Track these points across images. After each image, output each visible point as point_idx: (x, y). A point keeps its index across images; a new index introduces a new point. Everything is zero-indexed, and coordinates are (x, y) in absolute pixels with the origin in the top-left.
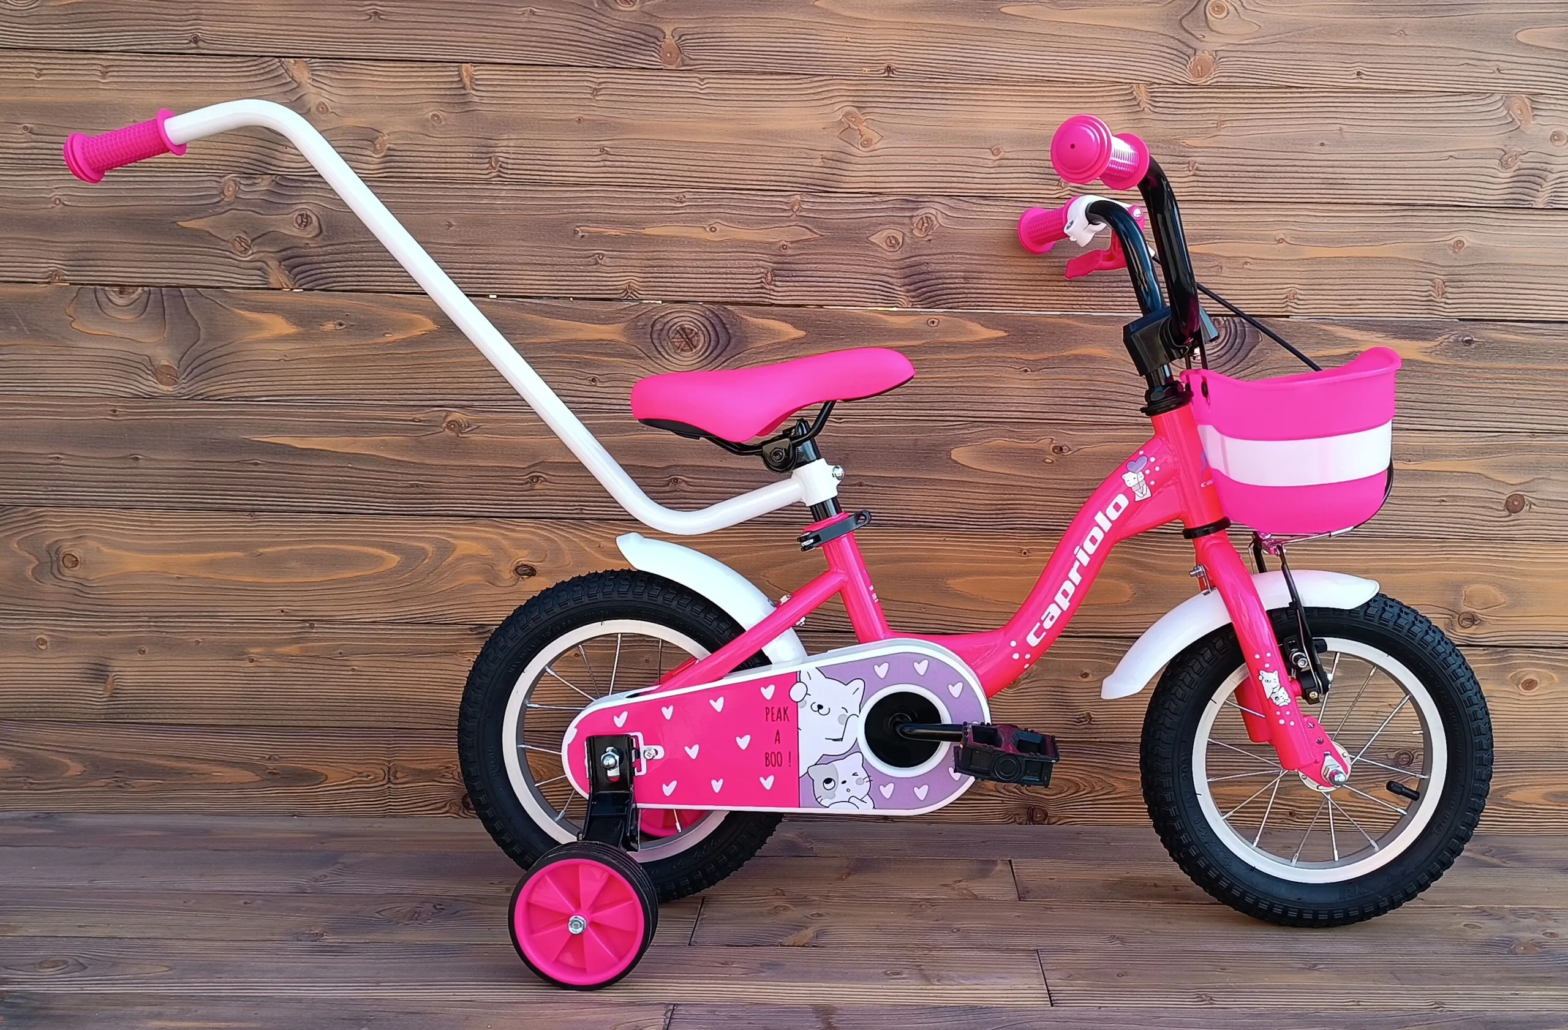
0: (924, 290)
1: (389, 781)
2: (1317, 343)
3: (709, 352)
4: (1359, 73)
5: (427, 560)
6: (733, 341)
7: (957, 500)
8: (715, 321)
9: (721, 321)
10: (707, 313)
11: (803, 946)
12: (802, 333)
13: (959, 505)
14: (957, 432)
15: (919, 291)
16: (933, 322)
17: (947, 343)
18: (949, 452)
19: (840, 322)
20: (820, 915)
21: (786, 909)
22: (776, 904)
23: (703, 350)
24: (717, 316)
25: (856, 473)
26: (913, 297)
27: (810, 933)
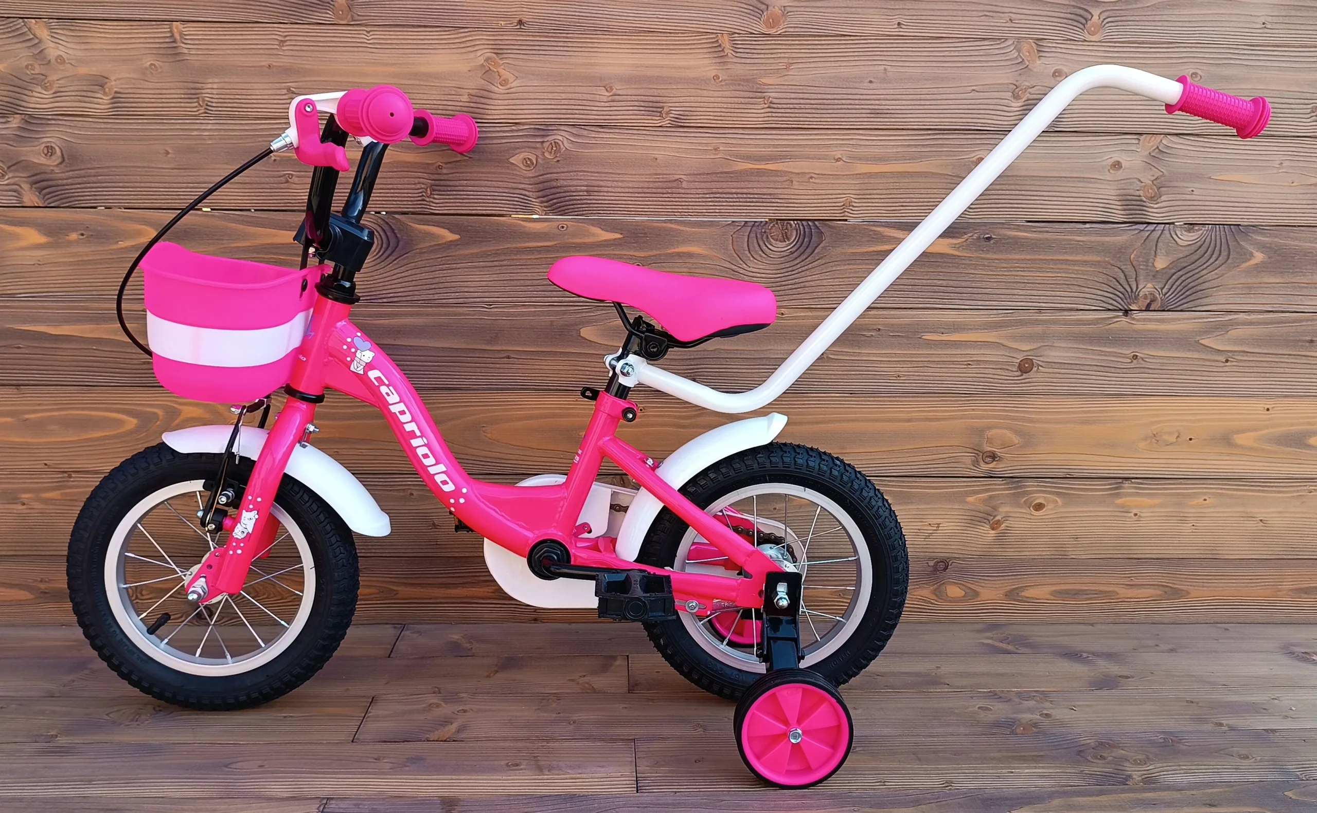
0: (555, 201)
1: (137, 598)
2: (868, 241)
3: (380, 254)
4: (899, 24)
5: (158, 423)
6: (401, 243)
7: (586, 369)
8: (386, 228)
9: (390, 226)
10: (379, 221)
11: (445, 741)
12: (457, 237)
13: (588, 373)
14: (584, 315)
15: (551, 202)
16: (563, 227)
17: (574, 243)
18: (578, 331)
19: (487, 227)
20: (465, 711)
21: (438, 706)
22: (432, 701)
23: (377, 251)
24: (387, 223)
25: (504, 348)
26: (546, 207)
27: (453, 728)
